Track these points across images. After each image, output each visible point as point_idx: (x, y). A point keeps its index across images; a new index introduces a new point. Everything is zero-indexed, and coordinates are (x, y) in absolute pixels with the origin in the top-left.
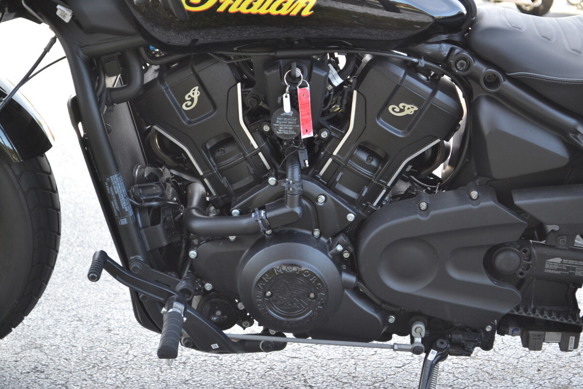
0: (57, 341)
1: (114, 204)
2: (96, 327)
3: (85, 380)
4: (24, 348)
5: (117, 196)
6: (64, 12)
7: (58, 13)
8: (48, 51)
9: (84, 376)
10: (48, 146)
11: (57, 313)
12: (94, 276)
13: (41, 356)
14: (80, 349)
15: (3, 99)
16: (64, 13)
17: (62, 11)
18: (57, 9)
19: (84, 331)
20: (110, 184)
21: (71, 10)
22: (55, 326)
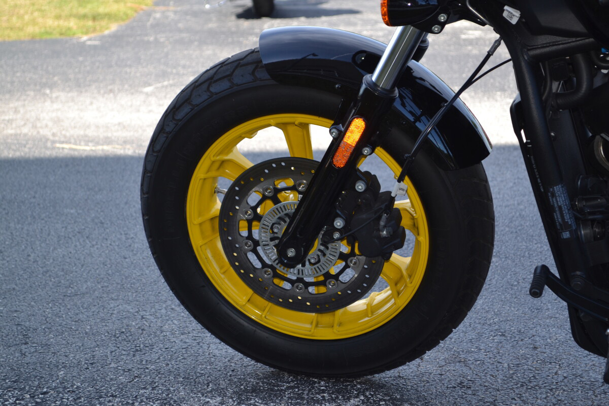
0: (482, 356)
1: (557, 216)
2: (521, 343)
3: (513, 399)
4: (448, 362)
5: (560, 208)
6: (512, 13)
7: (505, 14)
8: (492, 54)
9: (513, 395)
10: (486, 153)
11: (479, 326)
12: (536, 292)
13: (465, 370)
14: (506, 365)
15: (446, 104)
16: (512, 15)
17: (509, 12)
18: (504, 10)
19: (509, 346)
20: (553, 195)
21: (519, 11)
22: (478, 339)
